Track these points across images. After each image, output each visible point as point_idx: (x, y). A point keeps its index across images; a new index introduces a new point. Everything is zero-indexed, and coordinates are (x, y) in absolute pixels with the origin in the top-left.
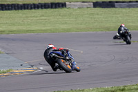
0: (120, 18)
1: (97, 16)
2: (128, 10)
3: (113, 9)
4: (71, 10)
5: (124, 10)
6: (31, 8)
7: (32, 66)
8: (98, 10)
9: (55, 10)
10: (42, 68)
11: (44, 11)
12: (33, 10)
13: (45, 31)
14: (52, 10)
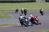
6: (23, 2)
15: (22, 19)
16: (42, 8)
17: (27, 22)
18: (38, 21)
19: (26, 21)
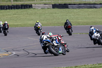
0: (72, 16)
1: (55, 15)
2: (78, 10)
3: (67, 10)
4: (36, 10)
5: (75, 10)
6: (7, 9)
7: (8, 52)
8: (56, 10)
9: (24, 10)
10: (14, 53)
11: (16, 10)
12: (8, 10)
13: (17, 25)
14: (22, 10)
15: (47, 41)
16: (38, 21)
17: (56, 46)
18: (64, 46)
19: (53, 45)
